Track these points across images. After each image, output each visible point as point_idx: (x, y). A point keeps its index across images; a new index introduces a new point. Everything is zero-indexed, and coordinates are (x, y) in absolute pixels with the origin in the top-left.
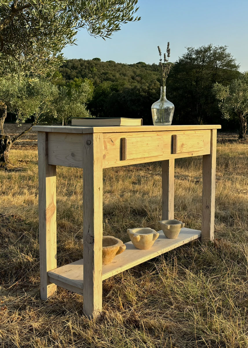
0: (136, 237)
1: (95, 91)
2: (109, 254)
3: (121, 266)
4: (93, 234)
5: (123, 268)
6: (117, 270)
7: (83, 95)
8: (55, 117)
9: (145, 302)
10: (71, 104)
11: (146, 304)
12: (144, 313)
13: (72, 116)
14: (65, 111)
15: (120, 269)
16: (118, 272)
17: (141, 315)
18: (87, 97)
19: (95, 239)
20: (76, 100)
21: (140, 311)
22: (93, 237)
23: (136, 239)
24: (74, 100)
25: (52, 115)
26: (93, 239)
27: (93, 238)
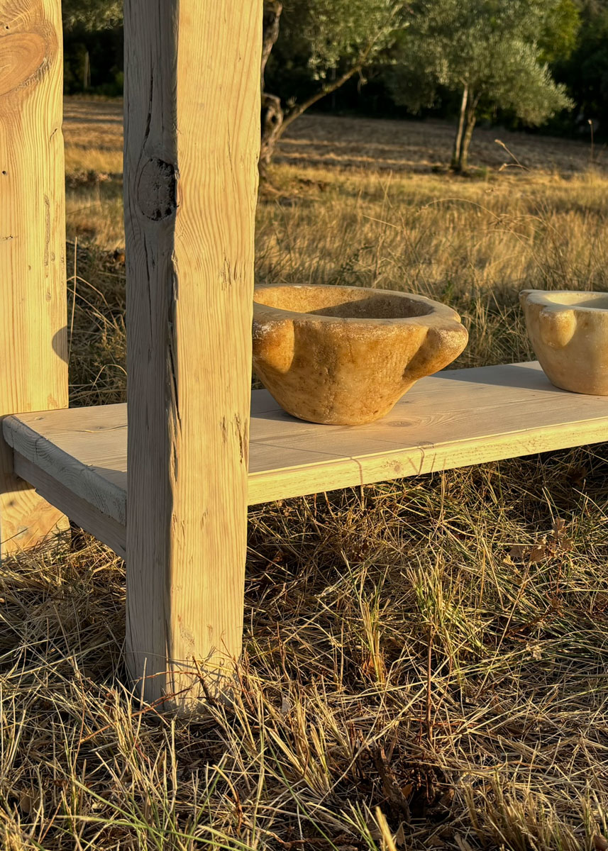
0: (554, 316)
1: (580, 33)
2: (359, 361)
3: (421, 443)
4: (172, 142)
5: (432, 452)
6: (396, 458)
7: (534, 15)
8: (442, 81)
9: (529, 654)
10: (492, 41)
11: (533, 671)
12: (503, 719)
13: (492, 76)
14: (471, 59)
15: (416, 455)
16: (397, 469)
17: (483, 729)
18: (543, 21)
19: (182, 179)
20: (510, 26)
21: (482, 702)
22: (170, 167)
23: (553, 327)
24: (505, 28)
25: (433, 74)
26: (173, 185)
27: (172, 172)
